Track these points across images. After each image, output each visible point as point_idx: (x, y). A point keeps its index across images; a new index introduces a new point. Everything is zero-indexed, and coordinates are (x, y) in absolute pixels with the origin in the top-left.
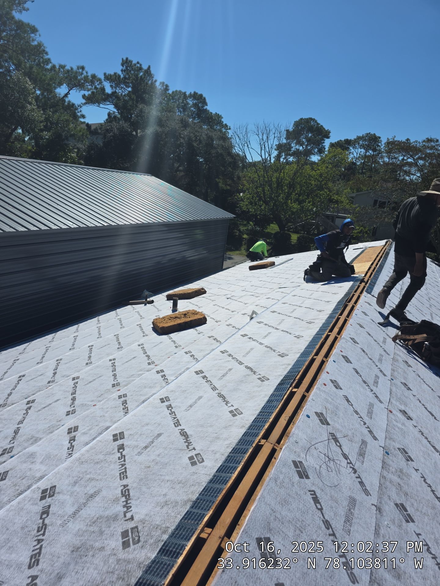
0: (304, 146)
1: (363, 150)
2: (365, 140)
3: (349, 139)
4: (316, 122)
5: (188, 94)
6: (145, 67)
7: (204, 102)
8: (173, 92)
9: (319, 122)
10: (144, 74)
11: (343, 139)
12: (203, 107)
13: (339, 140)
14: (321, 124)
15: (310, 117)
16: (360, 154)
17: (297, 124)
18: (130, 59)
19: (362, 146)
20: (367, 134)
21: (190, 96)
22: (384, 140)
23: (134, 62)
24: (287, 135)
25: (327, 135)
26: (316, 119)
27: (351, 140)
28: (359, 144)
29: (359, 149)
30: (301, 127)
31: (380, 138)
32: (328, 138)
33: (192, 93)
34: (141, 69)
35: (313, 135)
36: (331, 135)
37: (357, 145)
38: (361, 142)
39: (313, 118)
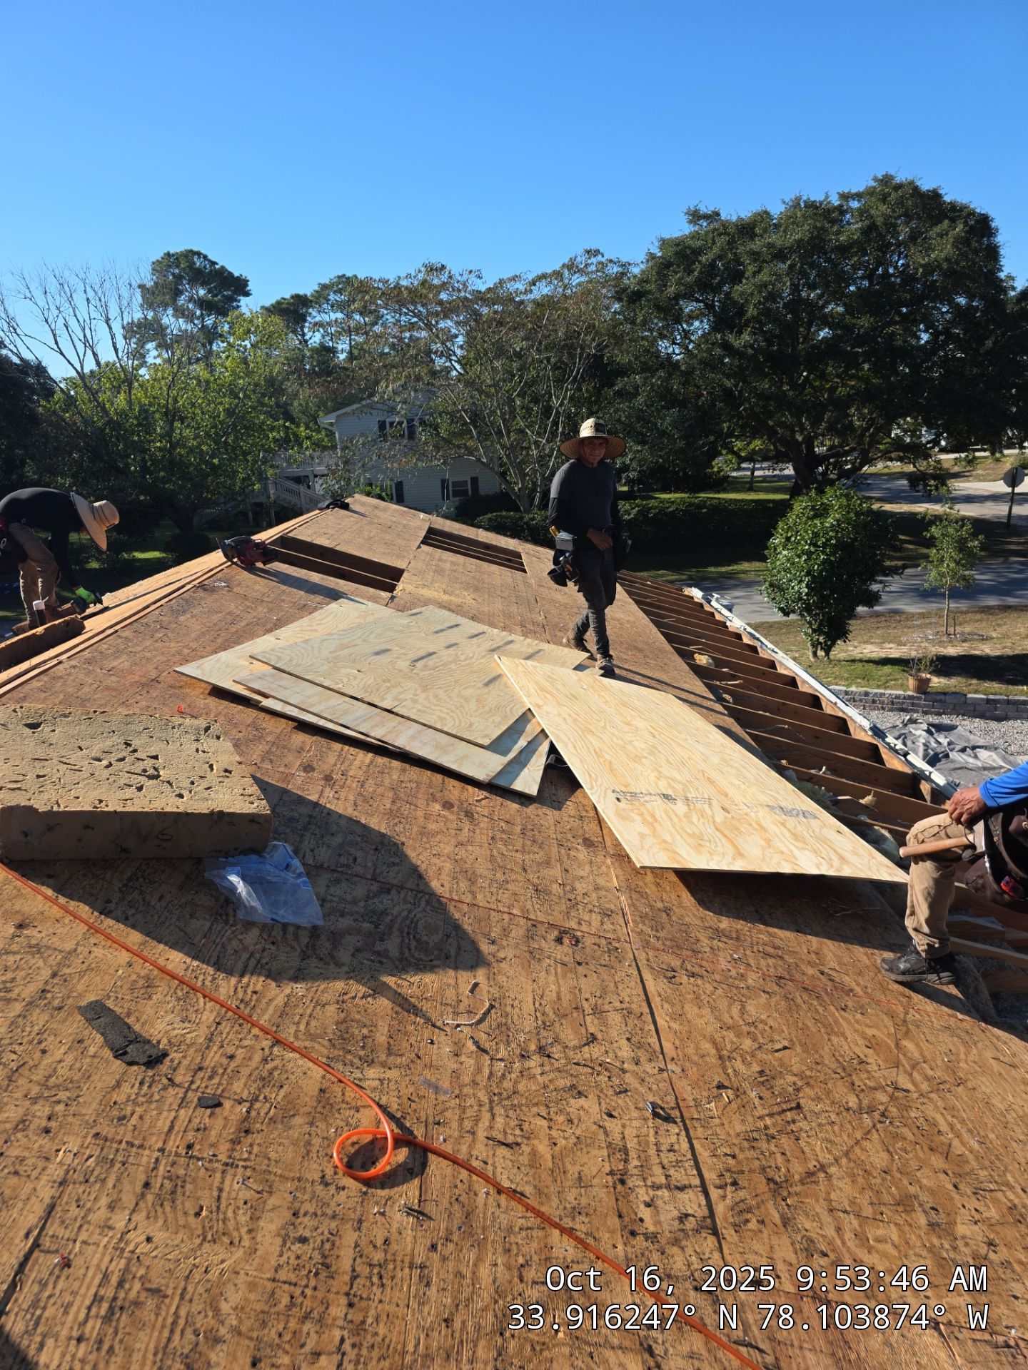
0: (197, 321)
1: (340, 316)
2: (340, 292)
3: (301, 293)
4: (205, 257)
9: (212, 257)
13: (279, 298)
14: (221, 264)
15: (189, 247)
17: (161, 268)
19: (340, 306)
20: (339, 277)
24: (144, 298)
25: (240, 286)
26: (203, 251)
27: (307, 296)
28: (329, 300)
29: (332, 314)
30: (173, 274)
32: (247, 294)
35: (210, 291)
36: (251, 287)
37: (325, 306)
38: (332, 297)
39: (195, 249)
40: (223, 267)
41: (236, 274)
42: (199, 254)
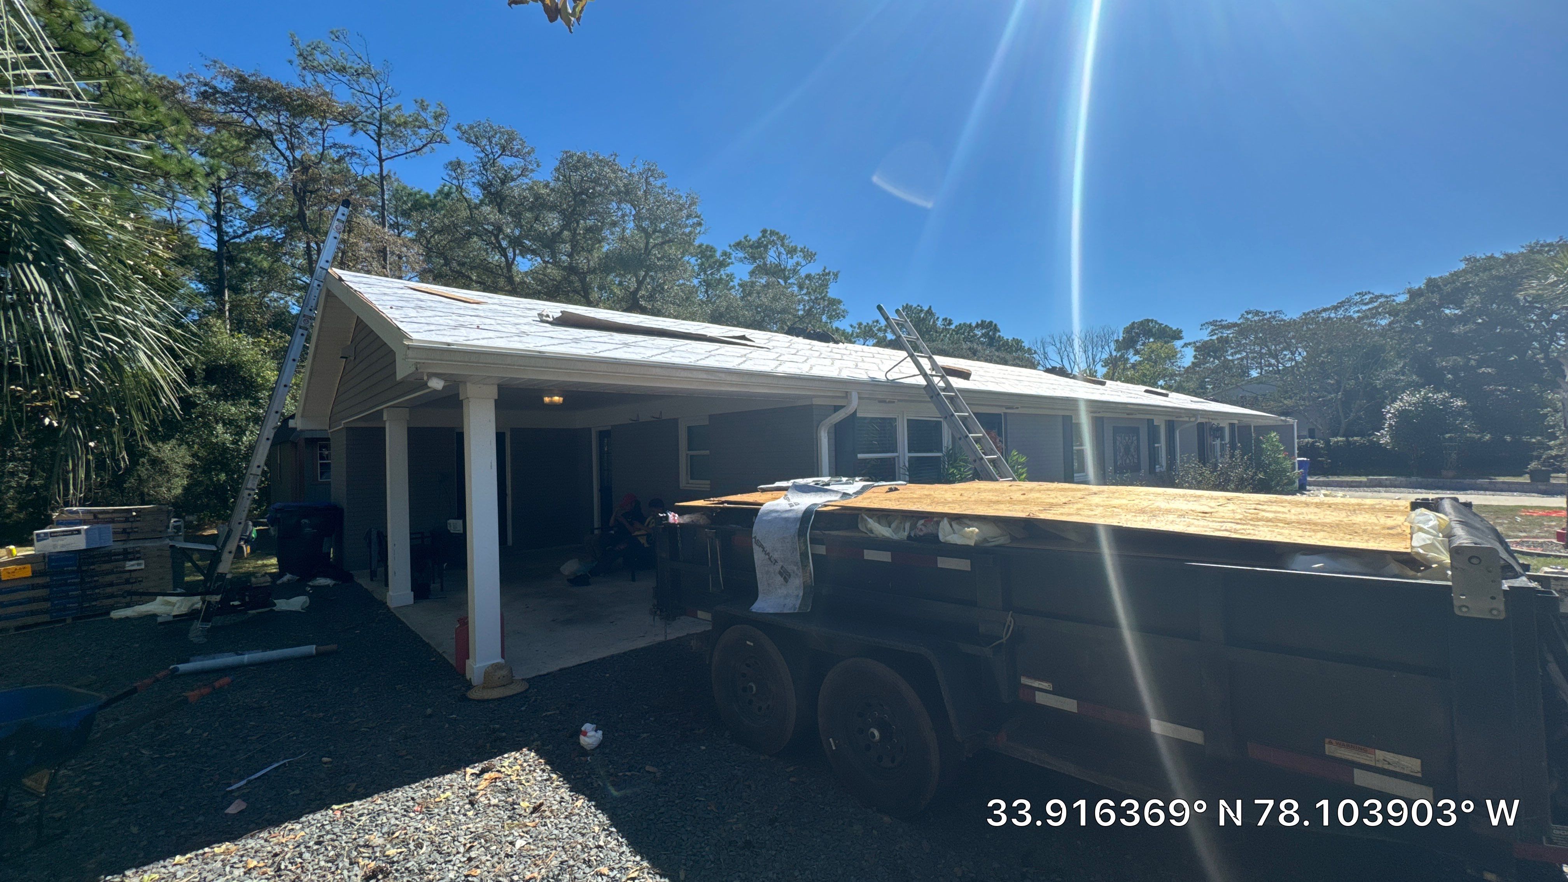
5: (974, 325)
6: (926, 308)
7: (996, 329)
8: (956, 327)
10: (926, 314)
12: (994, 334)
17: (1128, 331)
18: (910, 304)
21: (977, 326)
23: (915, 306)
33: (980, 322)
34: (922, 311)
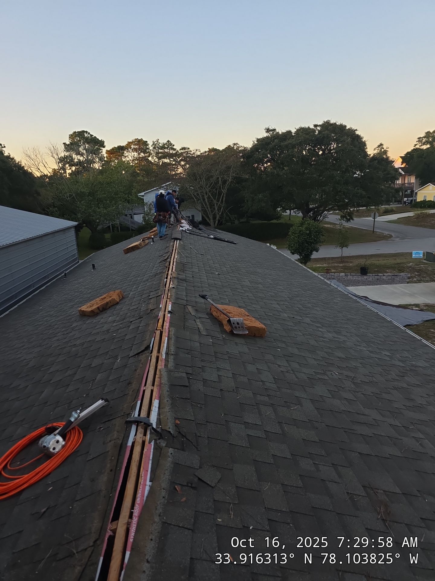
0: (85, 156)
1: (136, 154)
2: (136, 145)
3: (122, 145)
4: (89, 133)
9: (91, 133)
11: (116, 146)
13: (113, 147)
14: (94, 136)
15: (83, 130)
16: (134, 157)
17: (72, 137)
19: (135, 150)
20: (136, 139)
22: (150, 143)
24: (66, 148)
25: (101, 144)
26: (89, 131)
27: (123, 146)
28: (131, 148)
29: (132, 153)
30: (76, 139)
31: (147, 142)
32: (104, 147)
35: (90, 146)
36: (105, 144)
37: (130, 150)
38: (132, 146)
39: (85, 130)
40: (95, 137)
41: (100, 139)
42: (87, 132)
